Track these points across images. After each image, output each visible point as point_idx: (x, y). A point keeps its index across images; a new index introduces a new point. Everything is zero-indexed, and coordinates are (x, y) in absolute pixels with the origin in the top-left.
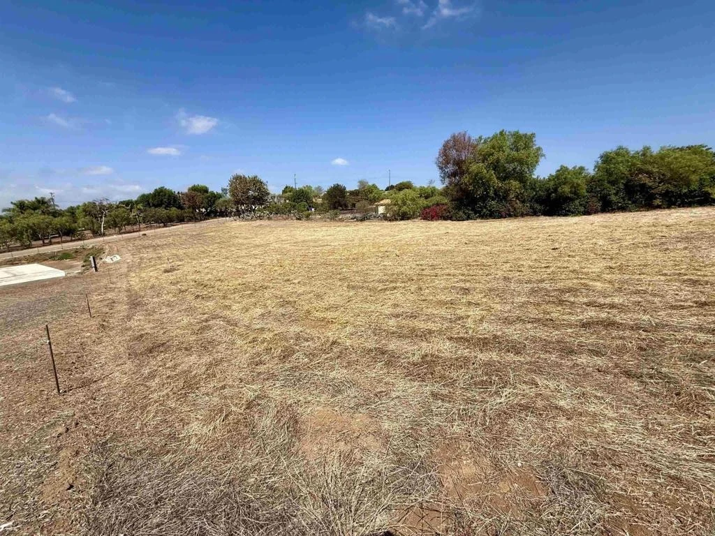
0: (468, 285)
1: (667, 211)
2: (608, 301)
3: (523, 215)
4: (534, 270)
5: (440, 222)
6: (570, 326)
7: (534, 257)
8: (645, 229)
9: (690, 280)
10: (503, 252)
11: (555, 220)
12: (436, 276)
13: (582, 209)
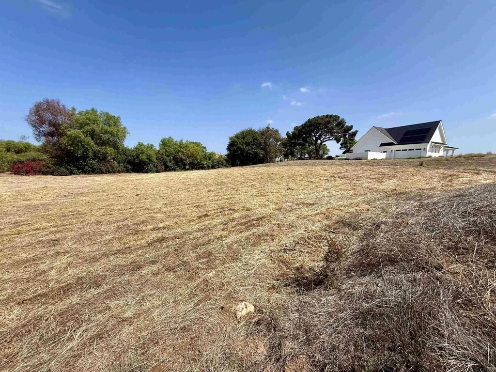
0: (58, 235)
1: (191, 172)
2: (162, 225)
3: (119, 172)
4: (121, 212)
5: (37, 176)
6: (140, 248)
7: (123, 202)
8: (182, 180)
9: (196, 205)
10: (100, 200)
11: (141, 176)
12: (19, 234)
13: (155, 169)
